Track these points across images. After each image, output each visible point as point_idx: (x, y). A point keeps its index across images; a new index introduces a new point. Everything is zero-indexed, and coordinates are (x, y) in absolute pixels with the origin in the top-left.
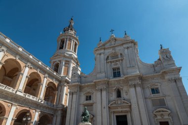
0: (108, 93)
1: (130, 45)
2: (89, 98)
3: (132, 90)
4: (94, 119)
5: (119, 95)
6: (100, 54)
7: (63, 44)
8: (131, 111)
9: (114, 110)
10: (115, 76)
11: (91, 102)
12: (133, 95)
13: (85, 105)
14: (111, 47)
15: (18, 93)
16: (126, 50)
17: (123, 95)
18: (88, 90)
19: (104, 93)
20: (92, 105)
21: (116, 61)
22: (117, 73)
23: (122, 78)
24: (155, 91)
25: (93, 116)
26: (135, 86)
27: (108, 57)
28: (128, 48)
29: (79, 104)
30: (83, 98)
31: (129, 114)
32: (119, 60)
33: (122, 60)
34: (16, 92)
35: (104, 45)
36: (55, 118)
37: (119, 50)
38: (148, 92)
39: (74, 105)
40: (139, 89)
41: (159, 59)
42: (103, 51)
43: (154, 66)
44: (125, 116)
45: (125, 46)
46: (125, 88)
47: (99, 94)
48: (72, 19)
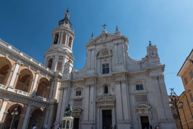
0: (96, 88)
1: (120, 41)
2: (79, 93)
3: (118, 86)
4: (83, 113)
5: (106, 91)
6: (91, 50)
7: (58, 38)
9: (101, 105)
10: (104, 72)
11: (81, 97)
12: (118, 91)
13: (75, 100)
14: (102, 43)
15: (9, 90)
16: (116, 46)
17: (110, 91)
18: (79, 86)
19: (92, 89)
20: (81, 100)
21: (106, 57)
22: (106, 70)
23: (110, 74)
24: (139, 87)
25: (82, 110)
26: (121, 83)
27: (99, 53)
28: (118, 44)
29: (69, 99)
30: (74, 93)
31: (114, 108)
32: (109, 57)
33: (111, 56)
34: (7, 89)
35: (95, 41)
36: (48, 112)
37: (109, 46)
38: (133, 88)
39: (64, 101)
40: (124, 85)
41: (147, 57)
42: (93, 47)
43: (141, 63)
44: (110, 111)
45: (115, 42)
46: (112, 85)
47: (87, 90)
48: (68, 11)
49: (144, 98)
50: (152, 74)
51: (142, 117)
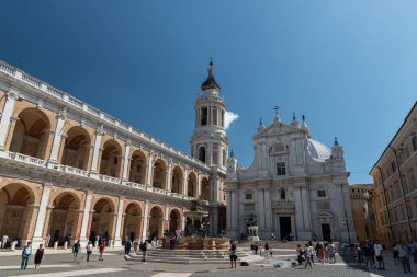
0: (271, 192)
1: (298, 136)
2: (249, 197)
3: (297, 192)
5: (283, 196)
6: (261, 144)
7: (206, 114)
8: (294, 214)
9: (278, 212)
10: (279, 174)
11: (252, 201)
12: (298, 197)
13: (245, 205)
14: (275, 136)
16: (293, 143)
17: (288, 196)
18: (248, 188)
19: (267, 194)
20: (253, 204)
22: (281, 170)
23: (287, 177)
24: (321, 193)
26: (300, 188)
27: (271, 148)
28: (295, 139)
29: (239, 203)
30: (243, 196)
31: (293, 216)
32: (285, 154)
33: (288, 154)
35: (266, 131)
37: (285, 140)
38: (314, 194)
39: (233, 205)
40: (304, 192)
41: (331, 157)
42: (264, 140)
43: (323, 165)
44: (289, 218)
45: (293, 136)
46: (290, 189)
47: (261, 194)
48: (211, 64)
49: (326, 206)
50: (336, 181)
51: (323, 225)
